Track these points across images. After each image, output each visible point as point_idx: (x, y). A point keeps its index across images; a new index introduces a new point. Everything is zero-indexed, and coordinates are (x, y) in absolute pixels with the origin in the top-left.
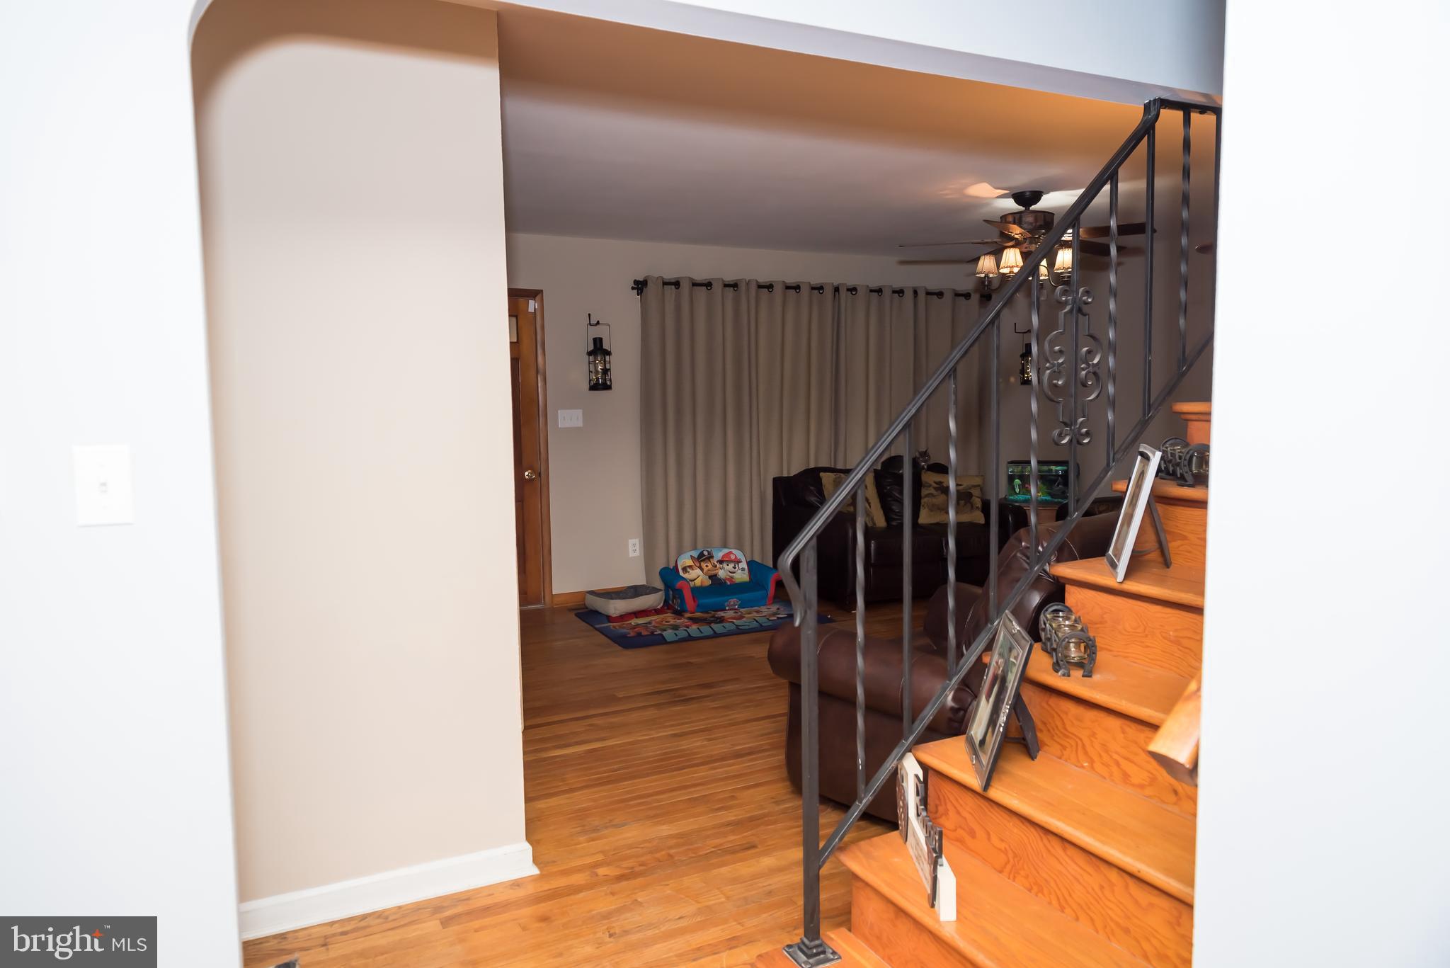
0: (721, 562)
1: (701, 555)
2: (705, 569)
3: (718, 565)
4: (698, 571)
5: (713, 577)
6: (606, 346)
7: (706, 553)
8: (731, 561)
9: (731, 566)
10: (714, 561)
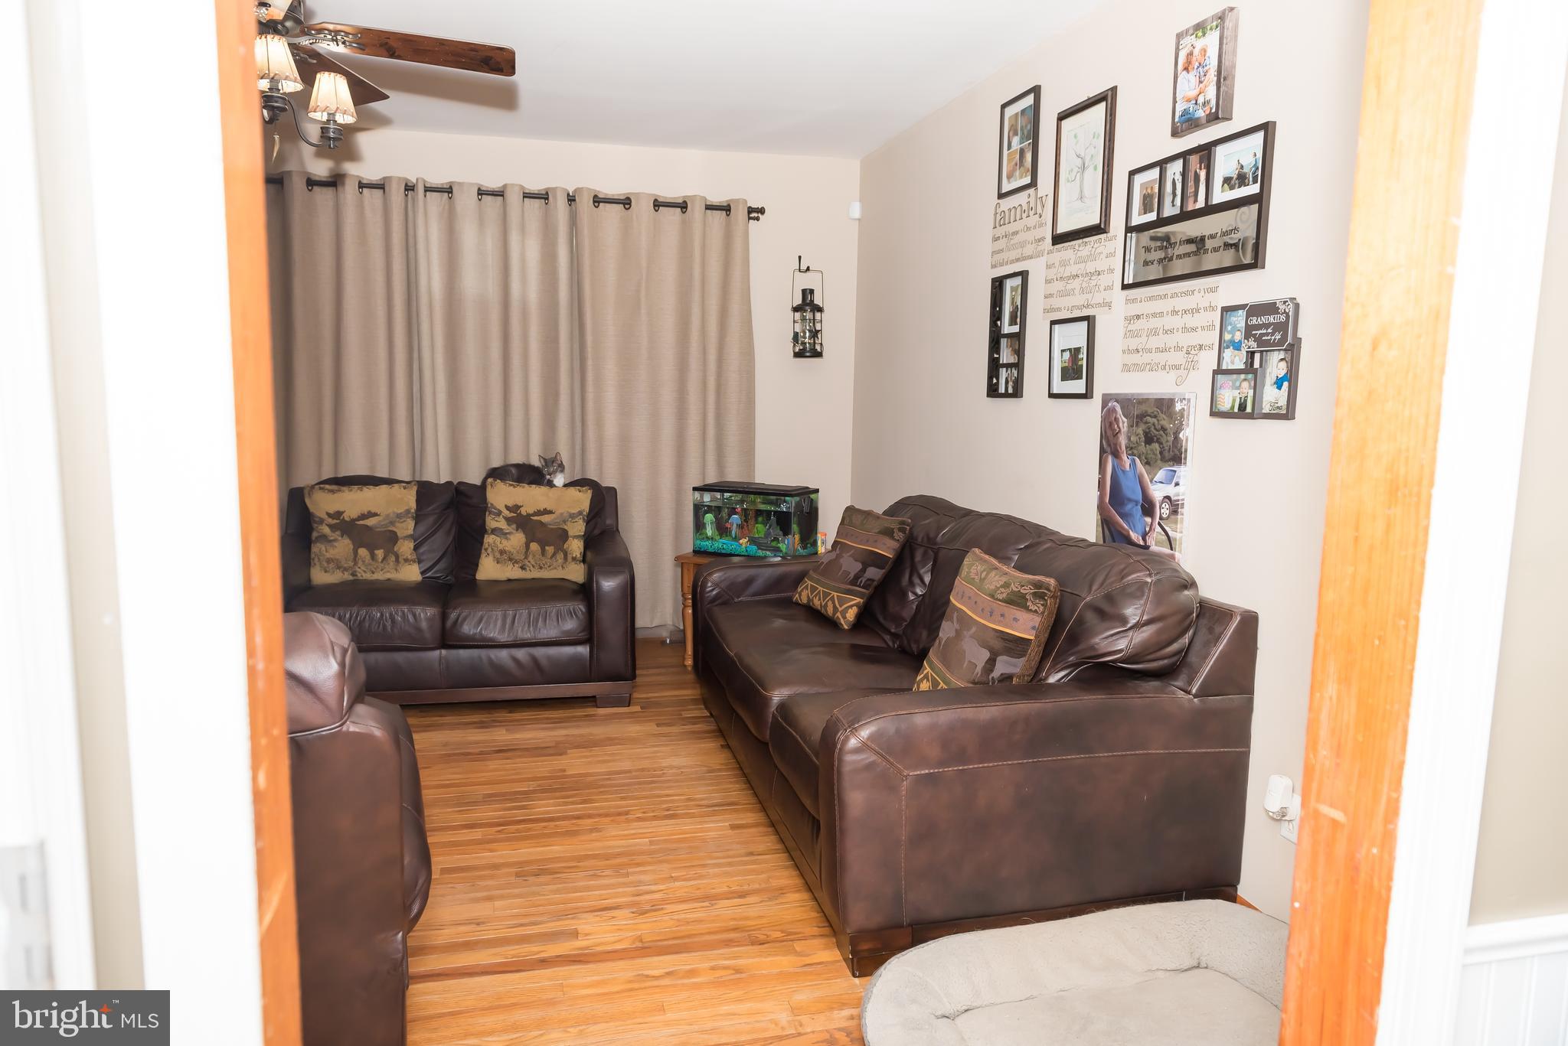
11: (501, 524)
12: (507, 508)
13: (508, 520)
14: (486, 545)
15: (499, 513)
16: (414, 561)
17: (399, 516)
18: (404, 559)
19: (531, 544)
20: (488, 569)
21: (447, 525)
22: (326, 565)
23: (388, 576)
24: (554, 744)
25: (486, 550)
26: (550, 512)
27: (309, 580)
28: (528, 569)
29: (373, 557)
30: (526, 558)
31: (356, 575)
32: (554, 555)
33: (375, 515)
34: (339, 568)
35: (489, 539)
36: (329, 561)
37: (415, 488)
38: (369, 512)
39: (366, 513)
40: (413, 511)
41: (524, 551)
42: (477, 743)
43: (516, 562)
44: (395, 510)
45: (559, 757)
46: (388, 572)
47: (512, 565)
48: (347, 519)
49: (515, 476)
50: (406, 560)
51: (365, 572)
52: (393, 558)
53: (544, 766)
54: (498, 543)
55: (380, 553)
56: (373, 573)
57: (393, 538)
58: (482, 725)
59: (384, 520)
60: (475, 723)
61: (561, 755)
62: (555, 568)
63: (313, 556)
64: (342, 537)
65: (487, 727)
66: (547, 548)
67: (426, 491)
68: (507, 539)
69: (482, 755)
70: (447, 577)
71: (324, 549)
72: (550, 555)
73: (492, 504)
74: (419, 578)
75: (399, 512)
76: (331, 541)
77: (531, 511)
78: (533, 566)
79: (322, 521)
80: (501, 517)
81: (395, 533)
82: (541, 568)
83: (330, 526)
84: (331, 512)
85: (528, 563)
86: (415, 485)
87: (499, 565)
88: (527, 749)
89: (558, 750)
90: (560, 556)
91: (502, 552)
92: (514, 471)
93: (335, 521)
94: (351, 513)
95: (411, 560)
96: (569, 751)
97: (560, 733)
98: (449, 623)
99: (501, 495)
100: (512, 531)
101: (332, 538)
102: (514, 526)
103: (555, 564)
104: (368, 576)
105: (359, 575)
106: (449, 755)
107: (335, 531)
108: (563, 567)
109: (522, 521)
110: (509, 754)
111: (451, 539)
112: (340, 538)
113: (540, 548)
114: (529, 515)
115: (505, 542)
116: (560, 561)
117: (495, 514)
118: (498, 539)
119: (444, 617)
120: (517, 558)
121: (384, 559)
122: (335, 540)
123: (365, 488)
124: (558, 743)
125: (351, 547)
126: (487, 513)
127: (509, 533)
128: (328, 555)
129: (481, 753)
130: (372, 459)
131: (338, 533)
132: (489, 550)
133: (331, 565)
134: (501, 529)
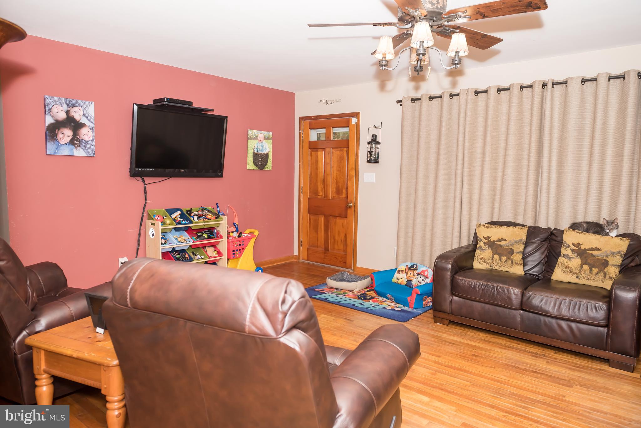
0: (418, 274)
1: (412, 266)
2: (409, 275)
3: (416, 275)
4: (404, 275)
5: (409, 281)
6: (378, 140)
7: (415, 266)
8: (424, 276)
9: (423, 278)
10: (416, 272)
11: (569, 252)
12: (573, 244)
13: (573, 251)
14: (558, 262)
15: (569, 246)
16: (521, 265)
17: (516, 242)
18: (516, 263)
19: (584, 265)
20: (558, 275)
21: (543, 249)
22: (480, 260)
23: (507, 270)
24: (568, 379)
25: (558, 265)
26: (599, 250)
27: (473, 266)
28: (580, 278)
29: (500, 259)
30: (580, 272)
31: (492, 267)
32: (598, 273)
33: (505, 240)
34: (485, 262)
35: (561, 259)
36: (481, 258)
37: (527, 229)
38: (502, 239)
39: (501, 239)
40: (524, 240)
41: (579, 268)
42: (526, 363)
43: (574, 274)
44: (514, 239)
45: (567, 388)
46: (507, 268)
47: (571, 275)
48: (492, 240)
49: (585, 228)
50: (517, 264)
51: (496, 266)
52: (510, 262)
53: (552, 389)
54: (565, 262)
55: (504, 258)
56: (500, 267)
57: (511, 252)
58: (535, 355)
59: (508, 243)
60: (532, 353)
61: (569, 386)
62: (597, 281)
63: (475, 255)
64: (488, 248)
65: (537, 357)
66: (593, 269)
67: (533, 231)
68: (570, 260)
69: (524, 371)
70: (539, 275)
71: (480, 252)
72: (595, 273)
73: (565, 241)
74: (523, 273)
75: (516, 240)
76: (483, 250)
77: (587, 248)
78: (584, 278)
79: (481, 240)
80: (569, 248)
81: (512, 250)
82: (588, 279)
83: (484, 243)
84: (486, 236)
85: (581, 275)
86: (527, 227)
87: (564, 274)
88: (551, 376)
89: (569, 384)
90: (601, 275)
91: (567, 267)
92: (585, 225)
93: (487, 241)
94: (494, 238)
95: (520, 264)
96: (575, 386)
97: (576, 374)
98: (525, 299)
99: (571, 238)
100: (574, 257)
101: (484, 248)
102: (576, 254)
103: (597, 278)
104: (497, 268)
105: (493, 267)
106: (507, 365)
107: (486, 245)
108: (602, 281)
109: (581, 253)
110: (540, 375)
111: (543, 256)
112: (487, 249)
113: (589, 268)
114: (585, 250)
115: (569, 262)
116: (601, 277)
117: (566, 247)
118: (566, 260)
119: (523, 294)
120: (575, 272)
121: (506, 261)
122: (485, 249)
123: (502, 227)
124: (571, 379)
125: (492, 253)
126: (563, 246)
127: (572, 258)
128: (481, 256)
129: (525, 370)
130: (516, 214)
131: (487, 246)
132: (560, 265)
133: (482, 260)
134: (568, 255)
